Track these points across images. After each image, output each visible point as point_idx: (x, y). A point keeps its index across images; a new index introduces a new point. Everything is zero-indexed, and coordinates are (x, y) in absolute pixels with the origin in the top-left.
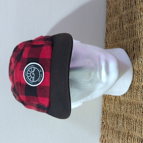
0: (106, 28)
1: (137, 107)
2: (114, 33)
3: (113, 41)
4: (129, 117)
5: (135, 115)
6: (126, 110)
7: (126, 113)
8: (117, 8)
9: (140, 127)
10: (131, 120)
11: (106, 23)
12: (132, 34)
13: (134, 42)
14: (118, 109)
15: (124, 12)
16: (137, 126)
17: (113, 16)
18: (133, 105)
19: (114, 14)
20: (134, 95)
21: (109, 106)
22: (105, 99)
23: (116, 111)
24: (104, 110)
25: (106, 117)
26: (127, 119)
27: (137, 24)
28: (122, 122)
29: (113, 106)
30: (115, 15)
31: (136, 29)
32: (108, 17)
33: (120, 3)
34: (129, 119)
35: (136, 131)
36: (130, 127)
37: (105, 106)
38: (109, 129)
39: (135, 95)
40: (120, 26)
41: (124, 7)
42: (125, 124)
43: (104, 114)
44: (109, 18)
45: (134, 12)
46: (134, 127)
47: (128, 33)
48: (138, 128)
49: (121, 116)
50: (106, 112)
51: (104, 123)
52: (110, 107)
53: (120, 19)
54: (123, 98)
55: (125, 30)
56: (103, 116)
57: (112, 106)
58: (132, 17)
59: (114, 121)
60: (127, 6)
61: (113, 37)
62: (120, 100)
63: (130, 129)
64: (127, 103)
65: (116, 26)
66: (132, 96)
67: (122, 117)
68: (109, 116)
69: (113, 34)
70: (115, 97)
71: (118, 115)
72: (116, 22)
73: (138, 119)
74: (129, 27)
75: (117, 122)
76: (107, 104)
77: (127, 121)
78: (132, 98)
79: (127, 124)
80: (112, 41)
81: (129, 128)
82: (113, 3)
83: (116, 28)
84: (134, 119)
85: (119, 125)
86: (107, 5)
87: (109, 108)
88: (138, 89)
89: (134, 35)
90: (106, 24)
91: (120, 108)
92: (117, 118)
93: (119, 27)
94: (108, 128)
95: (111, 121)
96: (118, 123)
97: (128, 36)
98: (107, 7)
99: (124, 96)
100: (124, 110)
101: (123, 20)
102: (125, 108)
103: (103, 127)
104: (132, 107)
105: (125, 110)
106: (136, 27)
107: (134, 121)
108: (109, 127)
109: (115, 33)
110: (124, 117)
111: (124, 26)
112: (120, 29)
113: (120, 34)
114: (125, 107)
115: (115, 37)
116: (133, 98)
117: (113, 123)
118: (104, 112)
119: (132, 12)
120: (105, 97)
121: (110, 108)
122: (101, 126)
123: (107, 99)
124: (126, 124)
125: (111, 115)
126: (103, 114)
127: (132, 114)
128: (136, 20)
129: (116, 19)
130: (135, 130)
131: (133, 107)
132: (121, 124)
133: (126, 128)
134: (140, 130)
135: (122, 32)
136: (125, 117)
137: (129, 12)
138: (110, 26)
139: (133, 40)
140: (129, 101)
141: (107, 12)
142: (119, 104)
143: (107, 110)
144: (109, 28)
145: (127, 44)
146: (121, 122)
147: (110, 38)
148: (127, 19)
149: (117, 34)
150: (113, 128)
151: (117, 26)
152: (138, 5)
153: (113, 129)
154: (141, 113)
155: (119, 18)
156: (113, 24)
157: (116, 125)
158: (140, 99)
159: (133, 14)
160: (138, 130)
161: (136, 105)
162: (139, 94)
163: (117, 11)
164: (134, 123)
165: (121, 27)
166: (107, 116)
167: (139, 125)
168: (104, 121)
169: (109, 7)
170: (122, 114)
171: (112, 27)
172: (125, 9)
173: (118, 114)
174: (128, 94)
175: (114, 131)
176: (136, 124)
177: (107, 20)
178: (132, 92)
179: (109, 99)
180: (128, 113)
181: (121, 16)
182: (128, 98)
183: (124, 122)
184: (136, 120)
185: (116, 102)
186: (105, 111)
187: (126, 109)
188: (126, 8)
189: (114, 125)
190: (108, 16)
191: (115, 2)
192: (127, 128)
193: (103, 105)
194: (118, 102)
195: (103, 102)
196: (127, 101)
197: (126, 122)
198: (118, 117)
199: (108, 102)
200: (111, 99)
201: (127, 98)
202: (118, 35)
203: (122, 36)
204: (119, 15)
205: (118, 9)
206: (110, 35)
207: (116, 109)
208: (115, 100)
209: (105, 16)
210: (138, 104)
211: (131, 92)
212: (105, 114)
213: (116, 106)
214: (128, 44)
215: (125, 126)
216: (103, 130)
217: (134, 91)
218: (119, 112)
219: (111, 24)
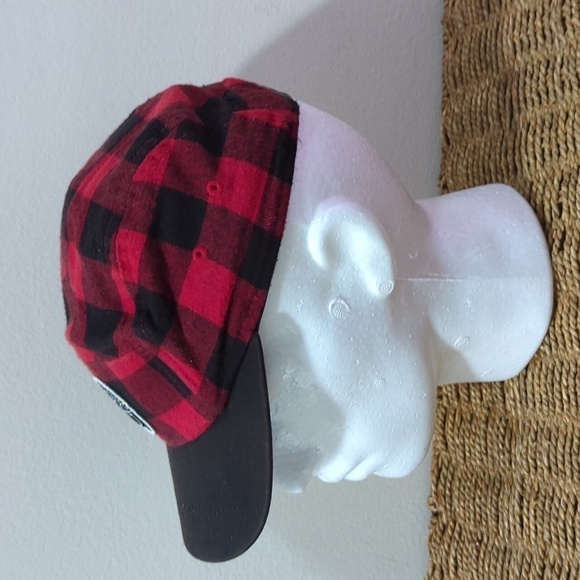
0: (441, 128)
2: (475, 147)
3: (471, 178)
4: (546, 491)
5: (569, 481)
6: (530, 461)
7: (535, 474)
8: (488, 44)
10: (552, 499)
11: (443, 110)
12: (551, 152)
13: (561, 182)
14: (502, 457)
15: (518, 63)
17: (471, 77)
18: (561, 440)
19: (475, 69)
20: (565, 397)
21: (464, 446)
22: (445, 416)
23: (490, 466)
24: (442, 462)
25: (451, 490)
26: (536, 499)
27: (572, 107)
28: (517, 508)
29: (478, 447)
30: (479, 74)
31: (569, 130)
32: (452, 84)
33: (498, 24)
34: (545, 498)
35: (574, 547)
36: (550, 532)
37: (446, 445)
38: (464, 543)
39: (568, 396)
40: (503, 119)
41: (517, 42)
42: (528, 518)
43: (442, 479)
44: (456, 87)
45: (559, 60)
46: (569, 531)
47: (537, 147)
49: (511, 486)
50: (451, 469)
51: (444, 516)
52: (467, 448)
53: (498, 89)
54: (519, 412)
55: (524, 132)
56: (437, 486)
57: (474, 447)
58: (551, 79)
59: (483, 508)
60: (528, 37)
61: (473, 165)
62: (507, 421)
63: (551, 540)
64: (536, 433)
65: (485, 119)
66: (557, 403)
67: (519, 488)
68: (462, 489)
69: (474, 153)
70: (489, 409)
71: (501, 482)
72: (484, 103)
74: (539, 121)
75: (497, 509)
76: (453, 439)
77: (537, 505)
78: (554, 412)
79: (539, 519)
80: (468, 179)
81: (547, 534)
82: (471, 25)
83: (485, 125)
84: (568, 496)
85: (506, 524)
86: (445, 35)
87: (462, 454)
89: (559, 155)
90: (444, 112)
91: (510, 452)
92: (498, 496)
93: (497, 123)
94: (460, 535)
95: (472, 508)
96: (500, 515)
97: (535, 158)
98: (446, 42)
99: (524, 403)
100: (524, 463)
101: (514, 92)
102: (527, 454)
103: (439, 533)
104: (556, 448)
105: (527, 461)
106: (570, 122)
107: (567, 506)
108: (464, 533)
109: (483, 146)
110: (522, 487)
111: (516, 115)
112: (501, 132)
113: (503, 151)
114: (527, 448)
115: (480, 164)
116: (558, 410)
117: (478, 517)
118: (440, 470)
119: (548, 62)
120: (446, 409)
121: (467, 454)
122: (430, 528)
123: (454, 417)
124: (535, 517)
125: (471, 481)
126: (438, 478)
127: (557, 474)
128: (567, 92)
129: (483, 92)
130: (570, 541)
131: (560, 448)
132: (511, 520)
133: (533, 535)
135: (510, 144)
136: (528, 489)
137: (539, 62)
138: (459, 119)
139: (558, 173)
140: (544, 423)
141: (445, 62)
142: (504, 437)
143: (454, 461)
144: (454, 126)
145: (534, 189)
146: (511, 511)
147: (460, 167)
148: (528, 88)
149: (487, 150)
150: (480, 538)
151: (490, 119)
152: (574, 31)
153: (480, 542)
155: (497, 84)
156: (470, 111)
157: (492, 523)
159: (554, 69)
161: (572, 440)
163: (488, 59)
164: (565, 513)
165: (506, 121)
166: (454, 488)
168: (441, 509)
169: (452, 42)
170: (516, 476)
171: (468, 123)
172: (522, 49)
173: (501, 476)
174: (541, 396)
175: (483, 547)
178: (556, 386)
179: (462, 419)
180: (539, 470)
181: (506, 76)
182: (541, 410)
183: (525, 510)
185: (493, 427)
186: (447, 469)
187: (533, 455)
188: (526, 46)
189: (484, 523)
190: (451, 79)
191: (478, 23)
192: (536, 534)
193: (436, 441)
194: (498, 428)
195: (436, 429)
196: (538, 423)
197: (535, 511)
199: (456, 431)
200: (469, 418)
201: (534, 410)
202: (493, 157)
203: (509, 159)
204: (495, 74)
205: (493, 48)
206: (459, 154)
207: (493, 457)
208: (487, 423)
209: (440, 75)
211: (553, 385)
212: (445, 478)
213: (492, 444)
214: (537, 189)
215: (529, 528)
216: (439, 545)
217: (564, 382)
218: (504, 471)
219: (464, 110)
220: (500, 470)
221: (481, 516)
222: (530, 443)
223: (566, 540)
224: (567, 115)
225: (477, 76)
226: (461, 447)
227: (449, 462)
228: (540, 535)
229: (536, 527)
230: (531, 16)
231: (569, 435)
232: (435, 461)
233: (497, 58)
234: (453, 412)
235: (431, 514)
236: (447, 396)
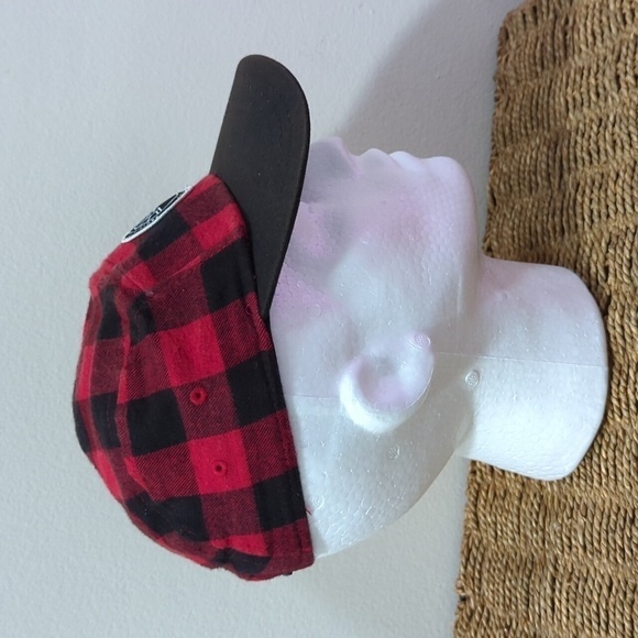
0: (488, 188)
1: (616, 523)
2: (522, 208)
3: (516, 240)
4: (580, 571)
5: (605, 561)
6: (564, 539)
7: (568, 554)
8: (540, 101)
9: (627, 610)
10: (586, 580)
11: (490, 169)
12: (599, 213)
13: (608, 244)
14: (535, 535)
15: (570, 121)
16: (615, 607)
17: (521, 135)
18: (598, 516)
19: (526, 128)
20: (603, 470)
21: (495, 524)
22: (478, 492)
23: (522, 546)
24: (473, 541)
25: (480, 572)
26: (569, 580)
27: (623, 168)
28: (549, 591)
29: (510, 525)
30: (530, 132)
31: (619, 190)
32: (502, 143)
33: (551, 81)
34: (579, 579)
35: (607, 632)
36: (582, 615)
37: (477, 523)
38: (491, 629)
39: (607, 470)
40: (552, 180)
41: (570, 100)
42: (560, 602)
43: (471, 560)
44: (505, 146)
45: (611, 118)
46: (603, 614)
47: (586, 207)
48: (618, 616)
49: (544, 567)
50: (482, 549)
51: (472, 600)
52: (499, 526)
53: (549, 148)
55: (573, 192)
56: (466, 568)
57: (506, 526)
58: (602, 138)
59: (513, 590)
60: (581, 94)
61: (519, 226)
62: (542, 497)
63: (583, 624)
64: (572, 509)
65: (533, 178)
66: (596, 477)
67: (551, 569)
68: (492, 571)
69: (521, 213)
70: (523, 485)
71: (532, 563)
72: (533, 162)
73: (620, 577)
74: (589, 181)
75: (528, 592)
76: (485, 516)
77: (569, 587)
78: (592, 487)
79: (572, 602)
80: (514, 241)
82: (524, 82)
83: (533, 185)
84: (603, 577)
85: (537, 608)
86: (496, 91)
87: (493, 533)
88: (620, 446)
89: (608, 216)
90: (492, 172)
91: (543, 530)
92: (529, 577)
93: (546, 183)
94: (488, 620)
95: (501, 590)
96: (531, 598)
97: (583, 219)
98: (497, 99)
100: (558, 541)
101: (565, 150)
102: (561, 532)
103: (466, 619)
104: (592, 525)
105: (562, 540)
106: (620, 182)
107: (601, 588)
108: (492, 618)
109: (530, 206)
110: (556, 569)
111: (566, 175)
112: (550, 192)
113: (551, 212)
114: (562, 526)
115: (527, 225)
116: (596, 484)
117: (508, 601)
118: (470, 551)
119: (601, 120)
120: (479, 485)
121: (499, 533)
122: (456, 614)
123: (487, 493)
124: (568, 600)
125: (501, 562)
126: (468, 559)
127: (592, 554)
128: (619, 151)
129: (532, 150)
130: (603, 625)
131: (597, 526)
132: (542, 603)
133: (564, 619)
134: (627, 625)
135: (558, 204)
136: (561, 570)
137: (592, 120)
138: (507, 179)
139: (606, 235)
140: (581, 499)
141: (495, 120)
142: (538, 514)
143: (485, 541)
144: (502, 186)
145: (581, 251)
146: (542, 593)
147: (506, 228)
148: (579, 146)
149: (535, 211)
150: (508, 623)
151: (539, 179)
152: (628, 89)
153: (509, 628)
154: (632, 551)
155: (547, 143)
156: (519, 170)
157: (522, 607)
158: (628, 488)
159: (606, 128)
160: (619, 627)
161: (609, 516)
162: (626, 466)
163: (540, 116)
164: (599, 595)
165: (555, 181)
166: (484, 570)
167: (622, 604)
168: (469, 593)
169: (503, 99)
170: (550, 556)
171: (516, 183)
172: (574, 107)
173: (533, 556)
175: (512, 633)
176: (612, 600)
177: (497, 155)
178: (595, 459)
179: (495, 495)
180: (574, 550)
181: (557, 134)
182: (578, 485)
183: (557, 593)
184: (611, 583)
185: (526, 504)
186: (478, 549)
187: (568, 534)
188: (578, 104)
189: (514, 607)
190: (501, 138)
191: (531, 80)
192: (568, 618)
193: (467, 520)
194: (532, 504)
195: (467, 506)
196: (574, 499)
197: (568, 593)
198: (531, 572)
199: (488, 508)
200: (502, 494)
202: (540, 218)
203: (557, 219)
204: (546, 132)
205: (545, 106)
206: (505, 215)
207: (526, 536)
208: (520, 499)
209: (489, 133)
210: (619, 509)
211: (592, 459)
212: (475, 559)
213: (525, 521)
214: (584, 251)
215: (561, 612)
216: (465, 631)
217: (604, 455)
218: (536, 551)
219: (512, 169)
220: (533, 551)
221: (510, 600)
222: (566, 520)
223: (599, 624)
224: (618, 175)
225: (527, 135)
226: (492, 525)
227: (480, 542)
228: (571, 619)
229: (568, 611)
230: (585, 73)
231: (606, 511)
232: (466, 541)
233: (548, 115)
234: (486, 488)
235: (458, 599)
236: (481, 471)
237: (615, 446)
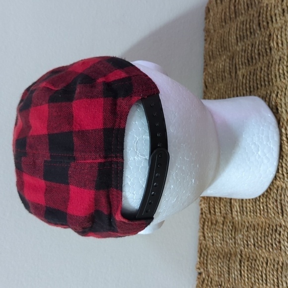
0: (203, 81)
1: (268, 232)
2: (219, 88)
4: (253, 257)
5: (264, 250)
6: (245, 242)
7: (247, 249)
8: (225, 38)
9: (275, 273)
10: (256, 261)
11: (204, 72)
14: (231, 241)
15: (239, 46)
16: (269, 272)
17: (217, 55)
18: (260, 230)
19: (219, 51)
20: (262, 208)
21: (212, 237)
22: (204, 223)
23: (225, 246)
24: (203, 246)
26: (248, 261)
27: (264, 65)
28: (239, 267)
29: (219, 237)
30: (221, 53)
31: (262, 76)
33: (230, 29)
34: (252, 260)
35: (266, 284)
36: (254, 277)
37: (204, 237)
38: (213, 287)
39: (263, 207)
40: (232, 74)
41: (238, 36)
42: (244, 271)
43: (202, 255)
44: (210, 60)
45: (257, 43)
46: (264, 276)
47: (247, 85)
48: (271, 276)
49: (236, 255)
50: (207, 249)
51: (203, 274)
52: (214, 238)
53: (230, 60)
54: (239, 218)
55: (241, 79)
56: (200, 258)
57: (217, 237)
58: (253, 52)
59: (222, 268)
60: (243, 33)
62: (233, 223)
63: (255, 281)
64: (248, 227)
65: (223, 74)
66: (258, 211)
67: (239, 256)
68: (212, 259)
69: (218, 91)
70: (224, 218)
71: (231, 254)
72: (223, 67)
73: (271, 257)
74: (248, 73)
75: (229, 268)
76: (208, 234)
77: (248, 264)
78: (256, 216)
79: (250, 271)
81: (253, 278)
82: (217, 31)
83: (224, 78)
84: (263, 258)
85: (233, 275)
86: (205, 36)
87: (211, 241)
88: (269, 196)
89: (258, 88)
90: (205, 74)
91: (235, 238)
92: (229, 261)
93: (229, 76)
94: (211, 283)
95: (216, 268)
96: (230, 271)
97: (247, 91)
98: (206, 40)
99: (242, 213)
100: (242, 243)
101: (237, 60)
102: (243, 239)
103: (201, 283)
104: (257, 234)
105: (243, 242)
106: (263, 72)
107: (263, 263)
108: (213, 282)
109: (222, 87)
110: (241, 256)
111: (238, 72)
112: (231, 80)
113: (232, 89)
114: (243, 235)
116: (258, 215)
117: (220, 273)
118: (201, 250)
120: (204, 219)
121: (214, 241)
122: (197, 280)
123: (208, 222)
124: (247, 271)
125: (216, 255)
126: (201, 255)
127: (258, 248)
128: (261, 57)
129: (222, 61)
130: (264, 281)
131: (259, 234)
132: (236, 273)
133: (246, 280)
134: (276, 280)
135: (235, 85)
136: (244, 256)
137: (249, 45)
138: (211, 76)
140: (252, 222)
141: (205, 49)
142: (232, 231)
143: (208, 246)
144: (209, 80)
146: (235, 268)
148: (243, 57)
149: (225, 89)
150: (220, 283)
151: (226, 75)
152: (264, 29)
153: (221, 285)
154: (276, 245)
155: (229, 58)
156: (217, 71)
157: (226, 275)
158: (273, 215)
159: (255, 47)
160: (272, 282)
161: (265, 229)
162: (272, 205)
163: (225, 46)
164: (262, 267)
165: (233, 75)
166: (208, 259)
167: (273, 270)
168: (202, 270)
169: (209, 39)
170: (238, 250)
171: (216, 77)
172: (241, 39)
173: (230, 251)
174: (250, 208)
176: (268, 269)
177: (207, 65)
178: (258, 202)
179: (212, 223)
180: (250, 246)
181: (233, 53)
182: (250, 216)
183: (242, 268)
184: (267, 261)
185: (226, 226)
186: (205, 249)
187: (246, 239)
188: (242, 38)
189: (223, 276)
190: (208, 57)
191: (221, 29)
192: (248, 279)
193: (200, 236)
194: (229, 227)
195: (200, 229)
196: (248, 222)
197: (247, 267)
198: (230, 259)
199: (209, 230)
200: (215, 222)
201: (247, 216)
202: (227, 92)
204: (228, 53)
205: (227, 41)
206: (211, 93)
207: (226, 242)
208: (223, 224)
209: (203, 57)
210: (269, 225)
211: (256, 202)
212: (204, 254)
213: (226, 234)
215: (244, 276)
217: (261, 200)
218: (232, 248)
219: (214, 71)
220: (230, 248)
221: (221, 272)
222: (245, 233)
223: (262, 281)
224: (261, 69)
225: (220, 55)
227: (206, 246)
228: (250, 279)
229: (248, 275)
230: (245, 23)
231: (264, 227)
232: (200, 246)
233: (229, 45)
234: (207, 220)
235: (197, 274)
236: (205, 212)
237: (267, 196)
